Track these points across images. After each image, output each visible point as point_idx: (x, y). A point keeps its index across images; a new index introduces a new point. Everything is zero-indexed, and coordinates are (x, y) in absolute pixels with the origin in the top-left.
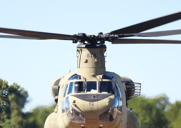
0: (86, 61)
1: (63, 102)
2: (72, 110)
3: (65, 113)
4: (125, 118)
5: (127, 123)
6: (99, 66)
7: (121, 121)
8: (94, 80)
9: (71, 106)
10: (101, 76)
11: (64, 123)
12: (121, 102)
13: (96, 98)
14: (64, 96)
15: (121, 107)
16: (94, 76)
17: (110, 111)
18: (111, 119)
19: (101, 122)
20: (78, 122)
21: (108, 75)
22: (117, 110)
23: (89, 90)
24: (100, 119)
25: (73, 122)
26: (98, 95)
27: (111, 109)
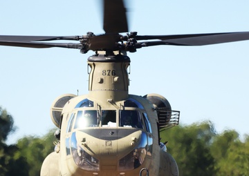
0: (102, 82)
1: (67, 140)
2: (81, 151)
3: (71, 156)
4: (156, 163)
5: (160, 168)
6: (120, 87)
7: (151, 166)
8: (112, 108)
9: (80, 146)
10: (122, 102)
11: (69, 170)
12: (152, 139)
13: (115, 135)
14: (70, 131)
15: (152, 146)
16: (113, 102)
17: (135, 154)
18: (137, 164)
19: (122, 168)
20: (89, 169)
21: (133, 101)
22: (145, 151)
23: (105, 123)
24: (120, 165)
25: (83, 168)
26: (117, 130)
27: (136, 150)
